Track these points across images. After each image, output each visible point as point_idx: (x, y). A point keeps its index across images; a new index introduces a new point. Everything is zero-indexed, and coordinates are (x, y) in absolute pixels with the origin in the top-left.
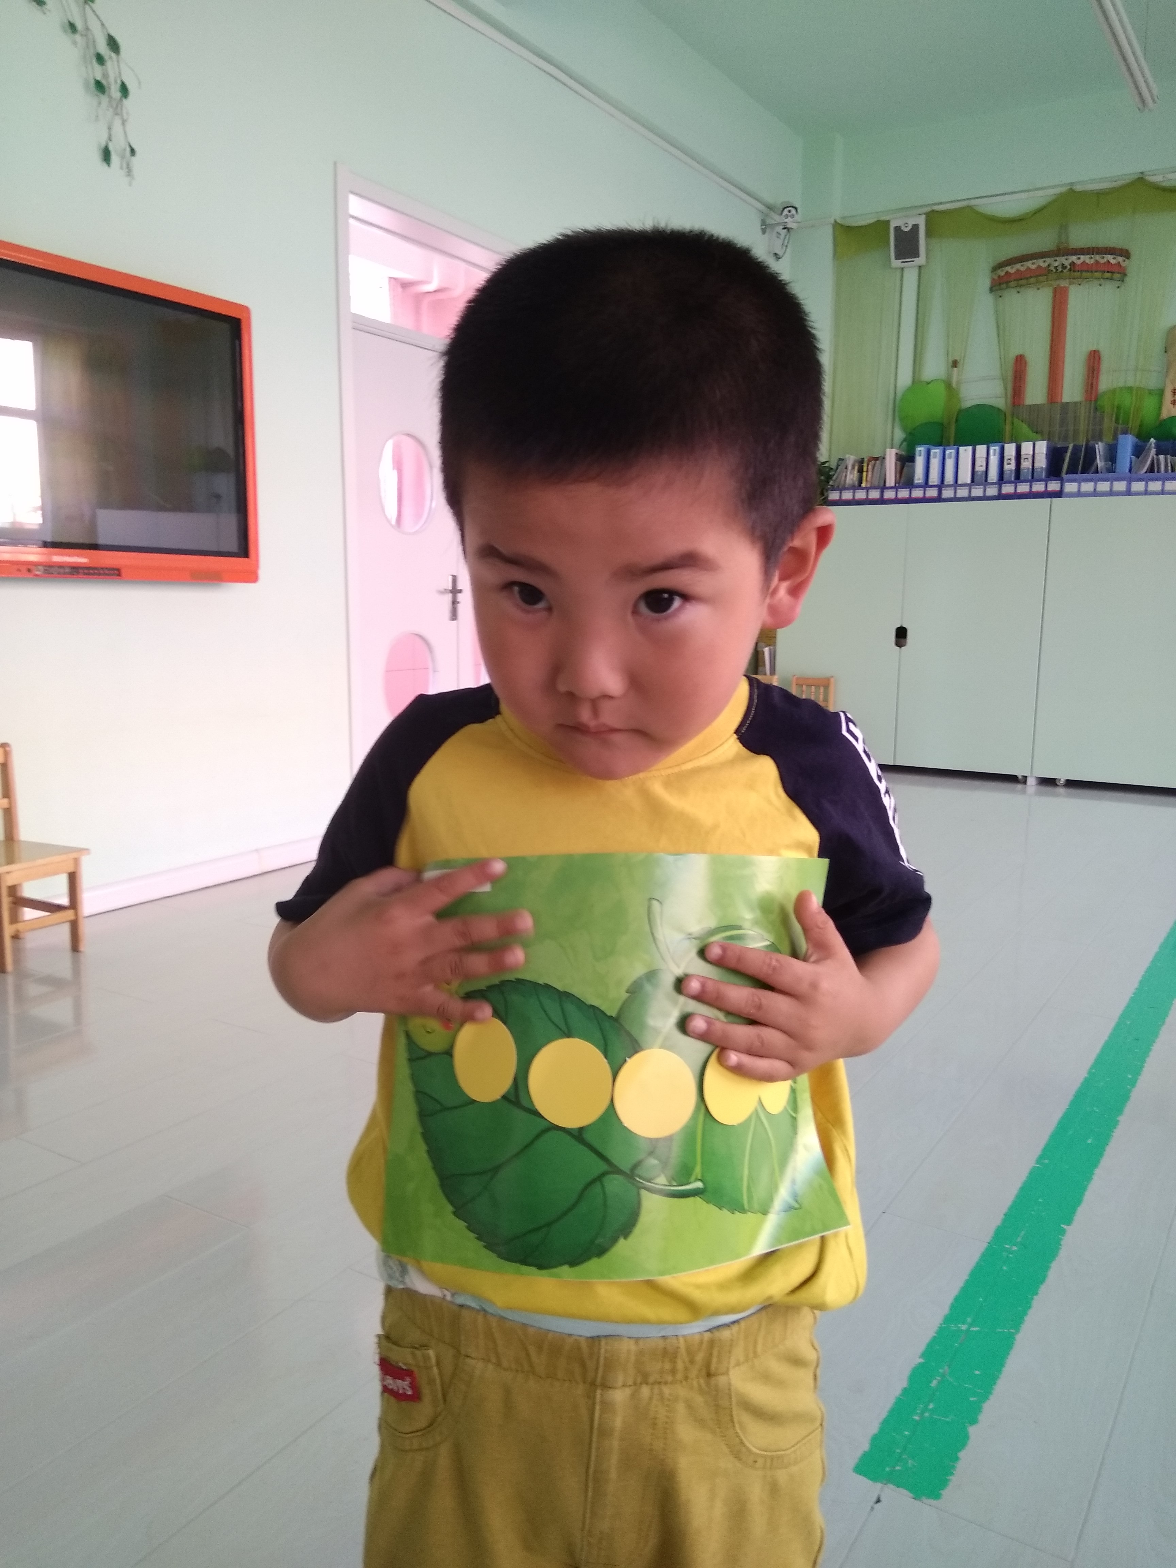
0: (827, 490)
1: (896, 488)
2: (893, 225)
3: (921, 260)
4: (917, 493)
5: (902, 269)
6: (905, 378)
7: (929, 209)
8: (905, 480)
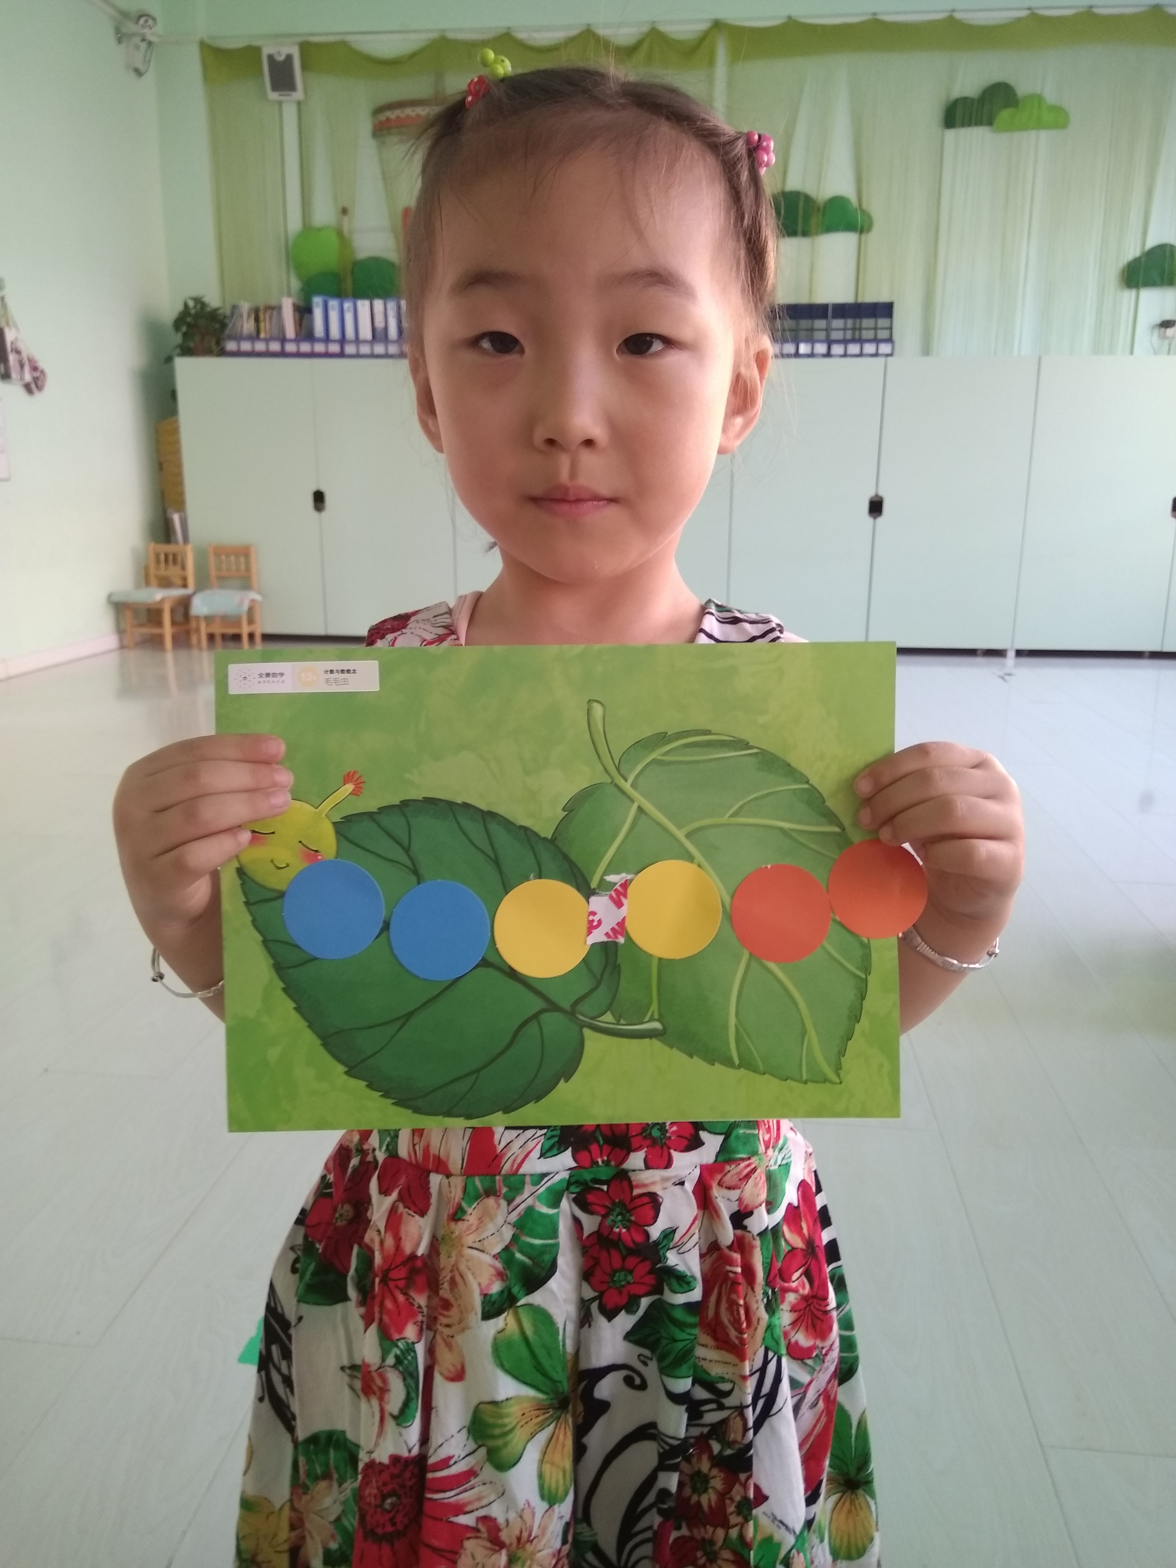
0: (224, 340)
1: (298, 340)
2: (266, 51)
3: (299, 95)
4: (319, 348)
5: (280, 103)
6: (295, 223)
7: (301, 39)
8: (305, 333)
